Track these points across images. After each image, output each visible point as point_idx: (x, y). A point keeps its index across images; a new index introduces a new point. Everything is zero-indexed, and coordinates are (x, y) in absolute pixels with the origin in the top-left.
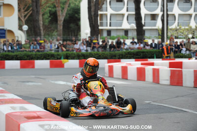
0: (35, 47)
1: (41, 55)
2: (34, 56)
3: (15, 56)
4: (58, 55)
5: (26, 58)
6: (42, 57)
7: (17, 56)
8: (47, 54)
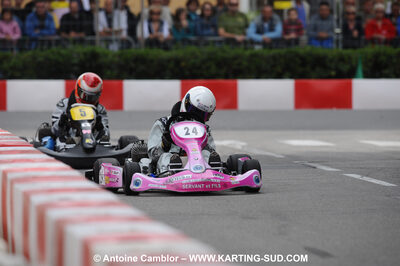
0: (266, 25)
1: (274, 58)
2: (245, 63)
3: (172, 65)
4: (342, 59)
5: (214, 69)
6: (279, 69)
7: (177, 61)
8: (297, 55)
